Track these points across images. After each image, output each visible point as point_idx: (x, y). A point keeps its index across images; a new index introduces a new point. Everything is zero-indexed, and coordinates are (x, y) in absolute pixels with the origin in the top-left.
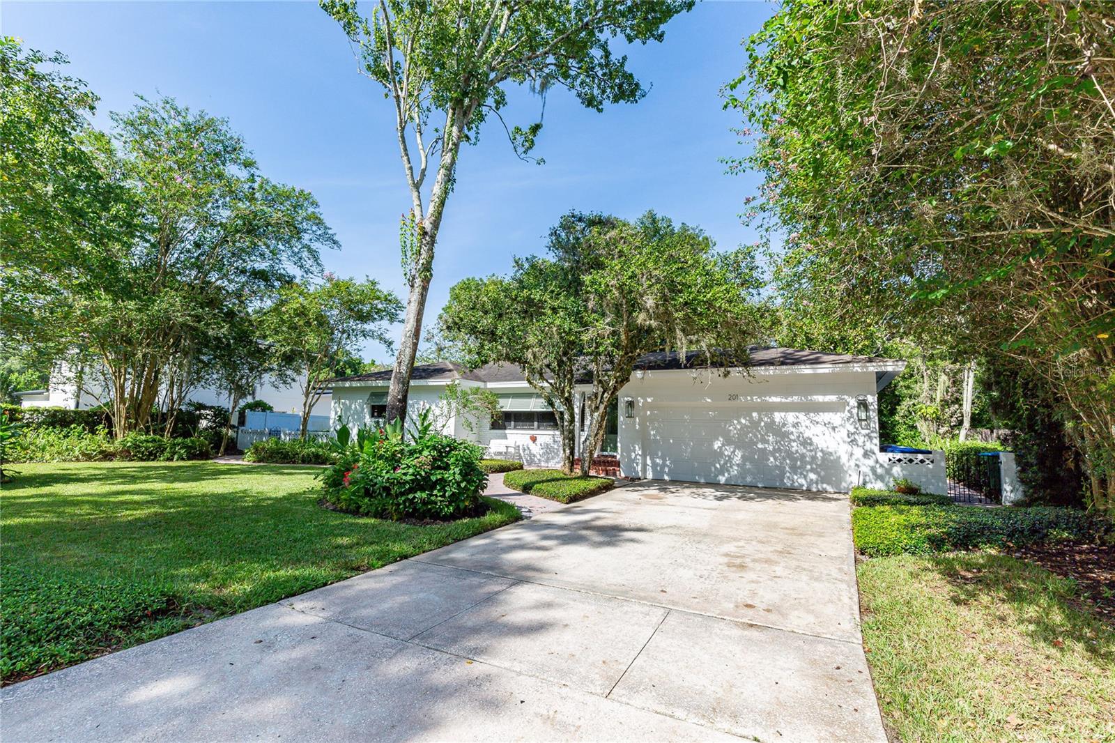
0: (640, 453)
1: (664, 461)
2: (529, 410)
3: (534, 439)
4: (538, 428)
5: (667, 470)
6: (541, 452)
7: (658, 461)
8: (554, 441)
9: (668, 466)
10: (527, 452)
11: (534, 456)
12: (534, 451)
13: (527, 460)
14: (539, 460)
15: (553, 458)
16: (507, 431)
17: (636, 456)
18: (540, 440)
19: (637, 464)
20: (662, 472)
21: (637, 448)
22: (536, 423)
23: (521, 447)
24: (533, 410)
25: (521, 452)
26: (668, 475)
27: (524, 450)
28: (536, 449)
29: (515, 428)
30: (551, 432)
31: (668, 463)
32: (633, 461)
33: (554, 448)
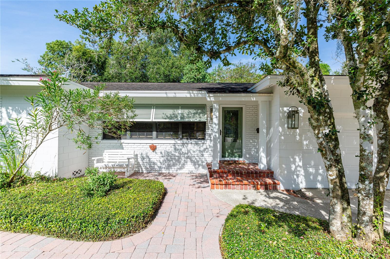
0: (301, 164)
1: (317, 170)
2: (150, 120)
3: (154, 148)
4: (157, 138)
5: (320, 178)
6: (161, 160)
7: (311, 170)
8: (175, 149)
9: (320, 175)
10: (146, 160)
11: (154, 163)
12: (153, 160)
13: (147, 169)
14: (160, 167)
15: (174, 165)
16: (122, 141)
17: (296, 167)
18: (160, 149)
19: (298, 176)
20: (316, 181)
21: (297, 159)
22: (154, 133)
23: (139, 156)
24: (154, 120)
25: (140, 160)
26: (321, 183)
27: (143, 158)
28: (156, 157)
29: (131, 138)
30: (173, 141)
31: (321, 171)
32: (293, 173)
33: (175, 156)
